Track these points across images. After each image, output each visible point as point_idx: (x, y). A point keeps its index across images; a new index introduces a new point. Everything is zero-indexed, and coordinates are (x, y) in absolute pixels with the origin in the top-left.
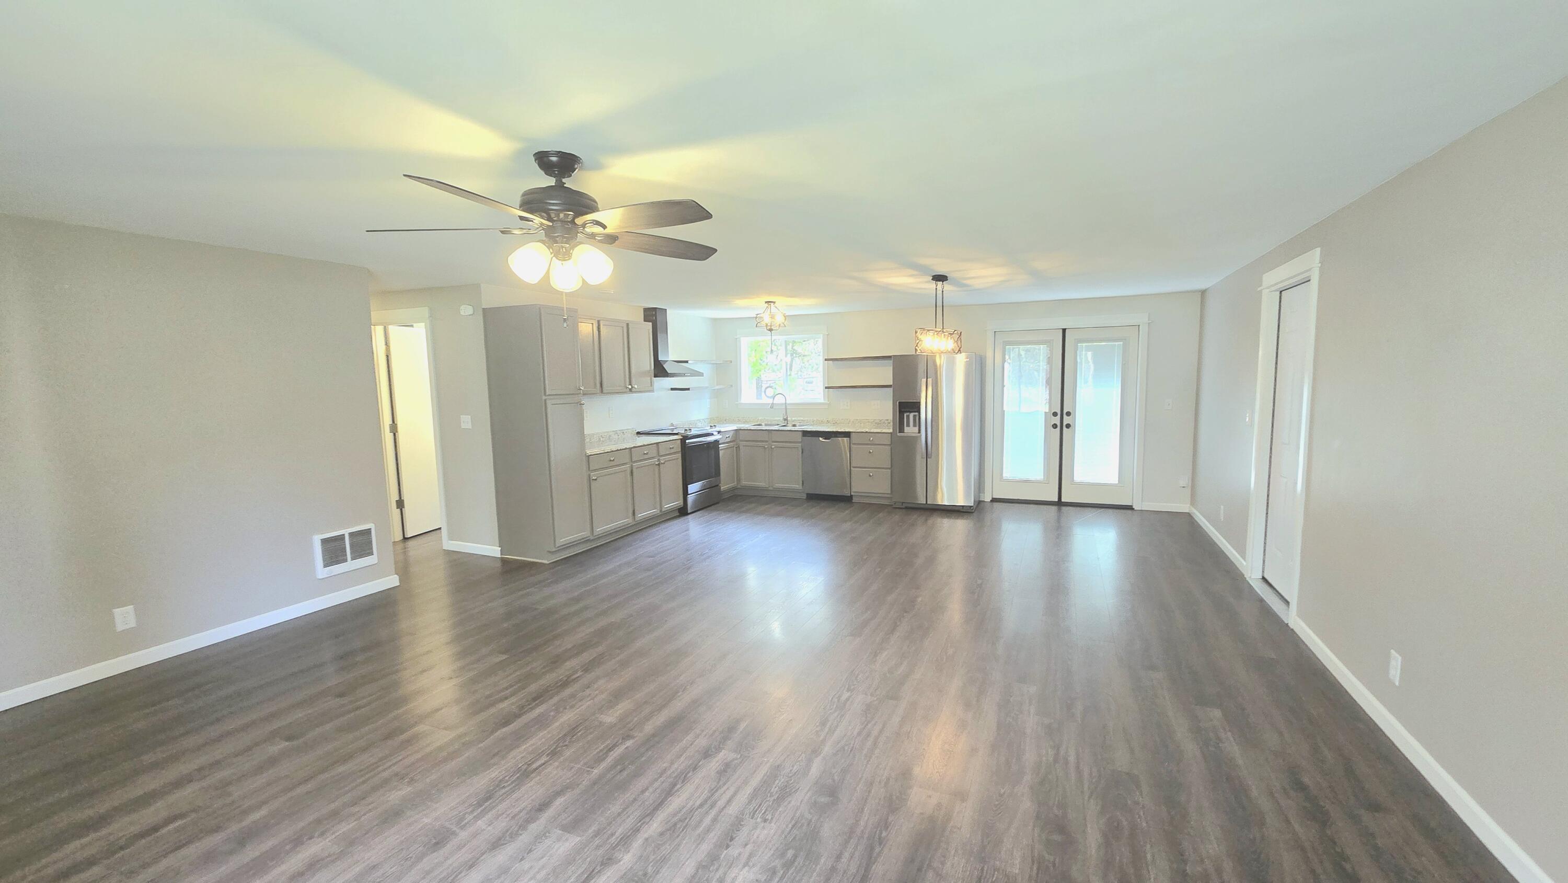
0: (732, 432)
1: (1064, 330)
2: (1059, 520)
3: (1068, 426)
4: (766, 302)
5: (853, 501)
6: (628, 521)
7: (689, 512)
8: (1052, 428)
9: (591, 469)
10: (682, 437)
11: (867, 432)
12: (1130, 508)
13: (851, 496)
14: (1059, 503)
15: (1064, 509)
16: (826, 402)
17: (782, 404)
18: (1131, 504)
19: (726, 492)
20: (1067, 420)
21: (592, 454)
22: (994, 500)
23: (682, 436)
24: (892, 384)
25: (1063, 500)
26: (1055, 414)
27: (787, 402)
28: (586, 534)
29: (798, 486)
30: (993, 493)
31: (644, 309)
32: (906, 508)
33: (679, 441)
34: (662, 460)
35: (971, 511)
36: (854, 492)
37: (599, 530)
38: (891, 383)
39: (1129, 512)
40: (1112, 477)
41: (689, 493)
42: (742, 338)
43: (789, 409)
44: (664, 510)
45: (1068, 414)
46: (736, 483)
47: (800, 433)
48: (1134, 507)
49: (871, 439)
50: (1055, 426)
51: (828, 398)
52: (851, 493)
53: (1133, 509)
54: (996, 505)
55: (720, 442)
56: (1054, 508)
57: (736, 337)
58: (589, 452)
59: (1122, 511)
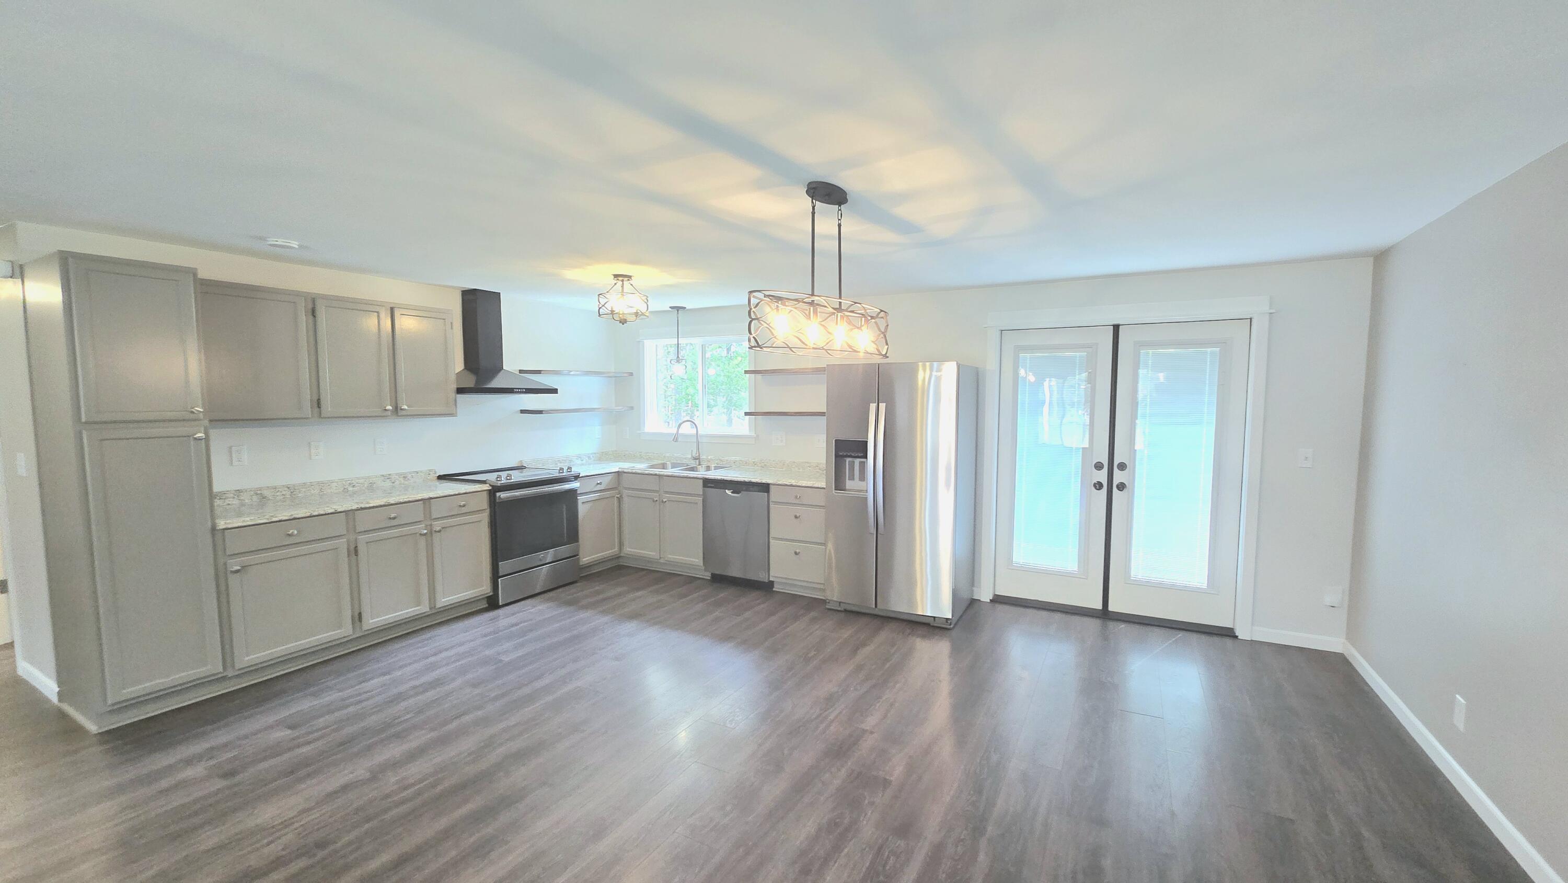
0: (610, 477)
1: (1116, 328)
3: (1121, 487)
4: (615, 277)
5: (774, 589)
6: (346, 630)
7: (500, 604)
8: (1093, 488)
9: (228, 553)
10: (490, 488)
11: (791, 485)
12: (1228, 633)
13: (771, 584)
14: (1105, 614)
15: (1111, 625)
16: (753, 434)
17: (691, 436)
18: (1232, 627)
19: (589, 566)
20: (1118, 477)
21: (230, 526)
22: (998, 600)
23: (490, 485)
24: (825, 411)
25: (1111, 608)
26: (1099, 466)
27: (699, 433)
28: (214, 667)
29: (698, 560)
30: (996, 589)
31: (463, 291)
32: (846, 611)
33: (485, 495)
34: (437, 526)
35: (948, 627)
36: (773, 576)
37: (247, 658)
38: (823, 409)
39: (1228, 642)
40: (1198, 577)
41: (501, 574)
42: (645, 341)
44: (439, 605)
45: (1122, 467)
46: (616, 549)
47: (701, 481)
48: (1238, 633)
49: (799, 496)
50: (1098, 486)
51: (755, 431)
52: (769, 578)
53: (1236, 637)
54: (1000, 608)
55: (578, 492)
56: (1094, 620)
57: (638, 340)
58: (221, 524)
59: (1216, 639)
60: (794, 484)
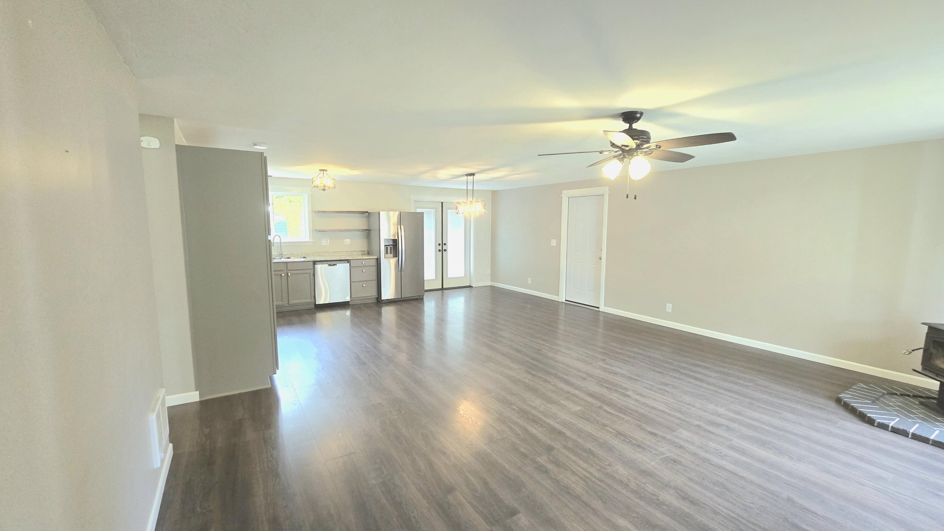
1: (442, 203)
2: (443, 295)
3: (445, 250)
4: (320, 170)
11: (360, 259)
12: (470, 287)
14: (442, 289)
15: (444, 291)
16: (312, 240)
18: (470, 285)
20: (444, 247)
25: (444, 287)
26: (440, 245)
27: (281, 241)
36: (353, 298)
39: (471, 289)
40: (462, 273)
43: (283, 246)
45: (445, 245)
47: (312, 262)
48: (473, 286)
49: (363, 263)
50: (439, 251)
56: (441, 291)
59: (468, 289)
60: (362, 258)
